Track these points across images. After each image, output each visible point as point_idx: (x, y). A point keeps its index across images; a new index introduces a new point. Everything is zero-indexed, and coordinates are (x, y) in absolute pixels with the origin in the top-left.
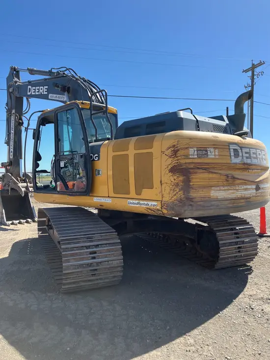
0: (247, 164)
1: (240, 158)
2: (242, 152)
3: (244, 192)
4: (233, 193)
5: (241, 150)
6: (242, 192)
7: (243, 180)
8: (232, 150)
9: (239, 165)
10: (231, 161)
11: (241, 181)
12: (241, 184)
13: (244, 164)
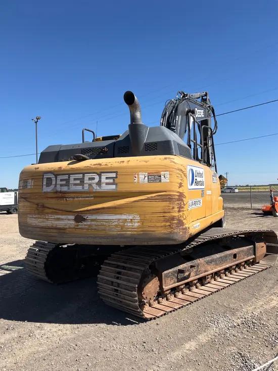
0: (60, 192)
1: (52, 187)
2: (56, 180)
3: (55, 222)
4: (43, 222)
5: (56, 178)
6: (53, 222)
7: (54, 209)
8: (45, 180)
9: (50, 194)
10: (42, 190)
11: (51, 211)
12: (52, 213)
13: (57, 192)
